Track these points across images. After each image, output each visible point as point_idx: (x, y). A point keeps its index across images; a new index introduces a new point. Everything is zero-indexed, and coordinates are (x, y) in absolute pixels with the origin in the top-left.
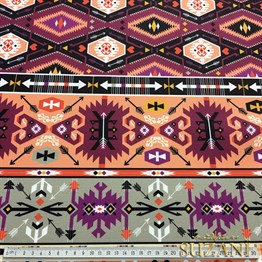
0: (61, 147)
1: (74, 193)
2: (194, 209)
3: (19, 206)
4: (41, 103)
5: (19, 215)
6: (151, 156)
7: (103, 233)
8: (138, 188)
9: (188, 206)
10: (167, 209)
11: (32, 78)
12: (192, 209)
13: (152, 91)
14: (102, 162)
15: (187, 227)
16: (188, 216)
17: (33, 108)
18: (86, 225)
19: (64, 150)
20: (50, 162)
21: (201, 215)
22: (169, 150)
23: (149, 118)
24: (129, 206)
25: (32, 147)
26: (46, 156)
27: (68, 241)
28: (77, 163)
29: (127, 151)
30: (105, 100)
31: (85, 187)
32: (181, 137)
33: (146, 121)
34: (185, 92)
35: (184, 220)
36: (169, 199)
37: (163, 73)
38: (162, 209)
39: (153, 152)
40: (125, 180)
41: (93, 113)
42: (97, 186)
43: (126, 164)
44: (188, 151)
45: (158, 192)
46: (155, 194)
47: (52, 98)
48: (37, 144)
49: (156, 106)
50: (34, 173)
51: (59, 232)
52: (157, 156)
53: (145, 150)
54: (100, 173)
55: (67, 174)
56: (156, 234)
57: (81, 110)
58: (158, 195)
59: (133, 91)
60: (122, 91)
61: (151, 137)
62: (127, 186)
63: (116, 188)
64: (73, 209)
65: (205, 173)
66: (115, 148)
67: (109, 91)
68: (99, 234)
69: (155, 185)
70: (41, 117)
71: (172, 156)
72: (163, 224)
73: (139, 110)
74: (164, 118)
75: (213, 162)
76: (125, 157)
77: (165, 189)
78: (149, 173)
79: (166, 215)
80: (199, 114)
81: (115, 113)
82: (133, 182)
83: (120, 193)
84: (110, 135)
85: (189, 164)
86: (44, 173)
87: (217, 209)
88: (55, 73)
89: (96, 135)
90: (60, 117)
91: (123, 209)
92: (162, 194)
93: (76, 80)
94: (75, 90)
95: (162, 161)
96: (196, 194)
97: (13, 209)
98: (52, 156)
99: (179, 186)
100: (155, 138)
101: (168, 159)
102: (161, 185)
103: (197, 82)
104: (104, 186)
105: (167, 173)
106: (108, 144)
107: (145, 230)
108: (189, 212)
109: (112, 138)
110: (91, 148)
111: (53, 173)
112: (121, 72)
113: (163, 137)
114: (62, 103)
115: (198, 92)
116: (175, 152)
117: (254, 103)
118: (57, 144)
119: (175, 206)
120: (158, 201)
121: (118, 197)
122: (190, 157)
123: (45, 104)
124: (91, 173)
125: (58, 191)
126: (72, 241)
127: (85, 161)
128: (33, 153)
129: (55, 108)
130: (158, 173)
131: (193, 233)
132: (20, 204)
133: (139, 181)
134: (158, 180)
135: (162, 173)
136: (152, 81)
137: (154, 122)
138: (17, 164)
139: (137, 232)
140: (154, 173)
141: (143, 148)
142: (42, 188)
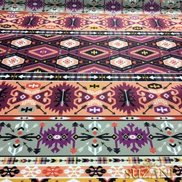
0: (37, 106)
1: (42, 129)
2: (118, 137)
4: (28, 85)
5: (5, 140)
6: (91, 110)
7: (58, 150)
8: (82, 126)
9: (114, 135)
10: (100, 137)
11: (24, 74)
12: (116, 137)
13: (92, 79)
15: (113, 147)
16: (114, 141)
17: (23, 87)
18: (48, 145)
20: (29, 113)
21: (122, 140)
22: (102, 107)
23: (90, 91)
24: (76, 135)
25: (19, 105)
26: (27, 110)
27: (35, 155)
28: (45, 113)
29: (76, 107)
30: (65, 84)
32: (110, 100)
33: (88, 93)
34: (111, 80)
35: (111, 143)
36: (102, 132)
37: (99, 71)
38: (97, 137)
40: (74, 122)
41: (57, 90)
42: (56, 125)
43: (75, 113)
44: (113, 107)
45: (95, 128)
46: (93, 129)
47: (34, 83)
48: (23, 104)
49: (94, 86)
50: (18, 118)
51: (30, 150)
52: (95, 110)
54: (59, 118)
55: (37, 118)
56: (93, 150)
57: (50, 88)
58: (95, 130)
59: (80, 79)
60: (75, 79)
62: (75, 125)
63: (69, 126)
64: (40, 137)
65: (125, 118)
66: (69, 106)
67: (68, 79)
68: (55, 151)
69: (93, 124)
70: (27, 91)
71: (104, 110)
72: (97, 145)
73: (85, 88)
74: (99, 91)
75: (129, 112)
77: (100, 126)
78: (90, 118)
80: (120, 89)
81: (70, 90)
84: (67, 99)
85: (114, 114)
86: (24, 118)
87: (133, 137)
88: (38, 72)
89: (58, 99)
90: (38, 91)
91: (72, 137)
92: (97, 129)
93: (49, 75)
94: (48, 79)
95: (97, 112)
96: (119, 129)
97: (2, 137)
98: (31, 110)
99: (108, 125)
100: (94, 101)
101: (101, 111)
102: (97, 124)
103: (119, 75)
104: (61, 125)
105: (100, 118)
106: (65, 104)
107: (86, 148)
108: (114, 139)
109: (67, 101)
110: (55, 106)
111: (30, 118)
112: (75, 71)
113: (98, 100)
114: (40, 85)
115: (119, 80)
116: (106, 108)
117: (152, 85)
118: (35, 104)
119: (106, 135)
120: (95, 133)
121: (69, 131)
122: (115, 110)
123: (30, 86)
124: (54, 118)
125: (32, 127)
126: (37, 155)
127: (50, 112)
128: (20, 108)
129: (35, 87)
130: (95, 118)
131: (117, 150)
132: (7, 134)
133: (83, 122)
134: (95, 122)
135: (98, 118)
136: (93, 75)
137: (94, 93)
139: (80, 150)
140: (92, 118)
141: (86, 106)
142: (22, 126)
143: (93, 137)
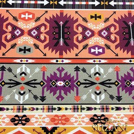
0: (35, 45)
1: (44, 74)
2: (120, 83)
3: (9, 82)
5: (10, 87)
6: (93, 50)
7: (63, 98)
8: (84, 70)
9: (116, 81)
10: (103, 83)
12: (119, 84)
13: (93, 7)
14: (61, 54)
15: (115, 94)
17: (15, 18)
18: (52, 93)
19: (37, 47)
20: (28, 54)
21: (124, 87)
22: (104, 47)
23: (91, 25)
24: (79, 81)
25: (16, 44)
26: (25, 50)
27: (41, 103)
28: (45, 55)
29: (77, 47)
30: (62, 13)
31: (51, 70)
32: (113, 37)
33: (89, 27)
34: (115, 7)
35: (113, 90)
36: (104, 78)
38: (99, 83)
39: (94, 47)
40: (76, 65)
41: (54, 22)
42: (58, 69)
43: (76, 55)
44: (116, 47)
45: (97, 73)
46: (95, 74)
47: (27, 12)
48: (19, 42)
49: (96, 17)
50: (18, 61)
51: (36, 97)
52: (97, 50)
53: (89, 47)
54: (60, 61)
55: (39, 61)
56: (96, 98)
57: (46, 20)
58: (97, 75)
59: (80, 7)
60: (73, 6)
61: (93, 38)
62: (77, 69)
63: (70, 70)
64: (44, 84)
65: (128, 61)
66: (69, 45)
68: (60, 99)
69: (95, 69)
70: (20, 24)
71: (106, 50)
72: (100, 93)
73: (85, 20)
74: (101, 25)
75: (133, 54)
76: (76, 51)
77: (102, 71)
78: (91, 61)
79: (102, 87)
80: (124, 22)
81: (69, 22)
82: (81, 66)
83: (73, 74)
85: (117, 55)
86: (24, 61)
89: (57, 36)
90: (33, 25)
91: (75, 84)
92: (99, 74)
94: (42, 6)
96: (121, 74)
97: (6, 84)
98: (29, 50)
99: (111, 69)
100: (95, 39)
101: (104, 52)
102: (99, 69)
104: (63, 69)
105: (103, 61)
106: (65, 42)
107: (89, 96)
108: (117, 86)
109: (67, 39)
110: (54, 45)
111: (30, 61)
113: (100, 38)
114: (34, 15)
115: (124, 7)
116: (108, 47)
118: (32, 43)
119: (108, 82)
120: (97, 79)
121: (71, 76)
122: (118, 51)
123: (23, 16)
124: (54, 61)
125: (34, 72)
126: (44, 103)
127: (50, 53)
128: (17, 48)
130: (97, 61)
131: (119, 98)
132: (10, 80)
133: (85, 66)
134: (97, 65)
135: (100, 61)
137: (95, 28)
138: (7, 55)
139: (84, 97)
140: (94, 61)
141: (87, 45)
142: (23, 71)
143: (96, 83)
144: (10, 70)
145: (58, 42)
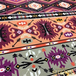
3: (23, 64)
4: (18, 23)
5: (24, 68)
8: (68, 46)
11: (11, 16)
14: (50, 39)
18: (56, 64)
19: (34, 38)
20: (30, 43)
22: (71, 32)
25: (20, 39)
26: (27, 41)
27: (51, 73)
28: (41, 42)
30: (42, 20)
31: (48, 50)
32: (73, 27)
37: (57, 11)
40: (62, 44)
43: (59, 39)
48: (22, 37)
49: (60, 20)
51: (46, 71)
52: (68, 35)
54: (51, 44)
55: (38, 46)
57: (34, 24)
59: (50, 16)
60: (46, 17)
64: (48, 59)
66: (53, 34)
68: (63, 67)
69: (73, 44)
74: (64, 23)
76: (58, 36)
78: (69, 40)
80: (74, 20)
84: (49, 30)
86: (29, 48)
88: (20, 14)
93: (28, 15)
94: (29, 18)
95: (71, 36)
97: (20, 66)
98: (30, 41)
100: (65, 29)
105: (75, 39)
106: (50, 33)
111: (33, 47)
112: (43, 12)
116: (73, 32)
118: (30, 36)
123: (20, 24)
124: (48, 44)
125: (38, 54)
127: (44, 40)
128: (21, 41)
129: (24, 25)
132: (23, 62)
133: (67, 44)
134: (73, 42)
136: (55, 13)
137: (62, 24)
142: (30, 54)
144: (21, 56)
145: (46, 34)
